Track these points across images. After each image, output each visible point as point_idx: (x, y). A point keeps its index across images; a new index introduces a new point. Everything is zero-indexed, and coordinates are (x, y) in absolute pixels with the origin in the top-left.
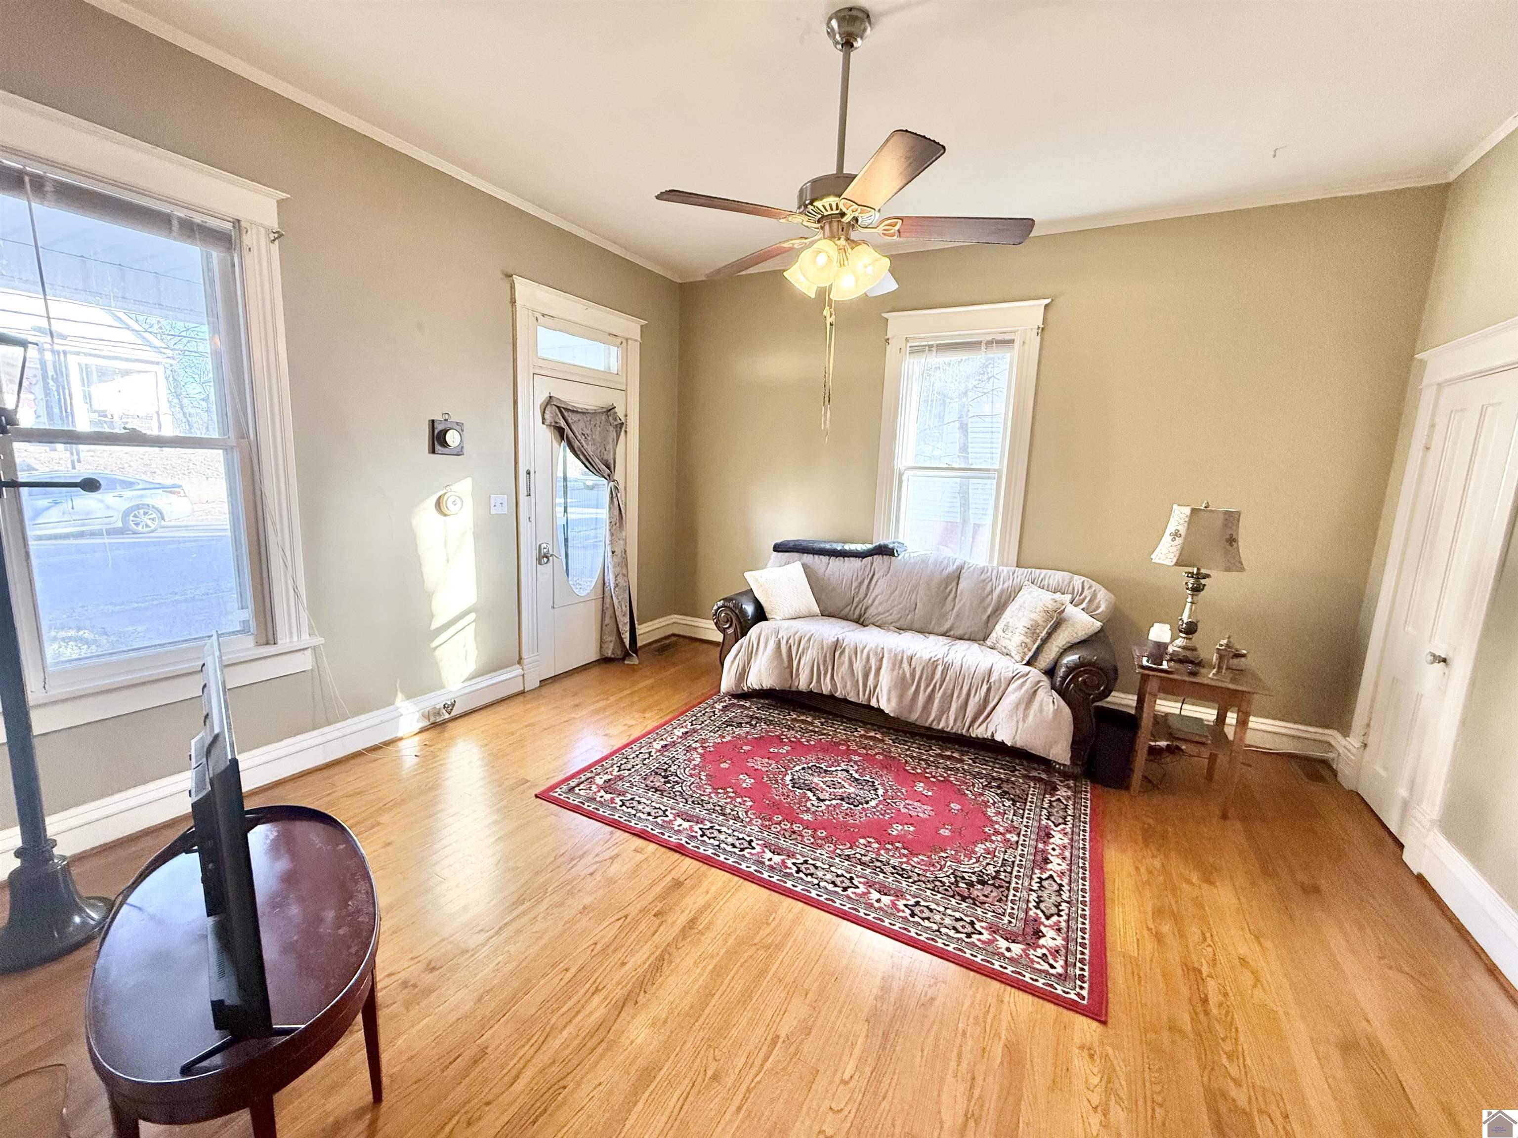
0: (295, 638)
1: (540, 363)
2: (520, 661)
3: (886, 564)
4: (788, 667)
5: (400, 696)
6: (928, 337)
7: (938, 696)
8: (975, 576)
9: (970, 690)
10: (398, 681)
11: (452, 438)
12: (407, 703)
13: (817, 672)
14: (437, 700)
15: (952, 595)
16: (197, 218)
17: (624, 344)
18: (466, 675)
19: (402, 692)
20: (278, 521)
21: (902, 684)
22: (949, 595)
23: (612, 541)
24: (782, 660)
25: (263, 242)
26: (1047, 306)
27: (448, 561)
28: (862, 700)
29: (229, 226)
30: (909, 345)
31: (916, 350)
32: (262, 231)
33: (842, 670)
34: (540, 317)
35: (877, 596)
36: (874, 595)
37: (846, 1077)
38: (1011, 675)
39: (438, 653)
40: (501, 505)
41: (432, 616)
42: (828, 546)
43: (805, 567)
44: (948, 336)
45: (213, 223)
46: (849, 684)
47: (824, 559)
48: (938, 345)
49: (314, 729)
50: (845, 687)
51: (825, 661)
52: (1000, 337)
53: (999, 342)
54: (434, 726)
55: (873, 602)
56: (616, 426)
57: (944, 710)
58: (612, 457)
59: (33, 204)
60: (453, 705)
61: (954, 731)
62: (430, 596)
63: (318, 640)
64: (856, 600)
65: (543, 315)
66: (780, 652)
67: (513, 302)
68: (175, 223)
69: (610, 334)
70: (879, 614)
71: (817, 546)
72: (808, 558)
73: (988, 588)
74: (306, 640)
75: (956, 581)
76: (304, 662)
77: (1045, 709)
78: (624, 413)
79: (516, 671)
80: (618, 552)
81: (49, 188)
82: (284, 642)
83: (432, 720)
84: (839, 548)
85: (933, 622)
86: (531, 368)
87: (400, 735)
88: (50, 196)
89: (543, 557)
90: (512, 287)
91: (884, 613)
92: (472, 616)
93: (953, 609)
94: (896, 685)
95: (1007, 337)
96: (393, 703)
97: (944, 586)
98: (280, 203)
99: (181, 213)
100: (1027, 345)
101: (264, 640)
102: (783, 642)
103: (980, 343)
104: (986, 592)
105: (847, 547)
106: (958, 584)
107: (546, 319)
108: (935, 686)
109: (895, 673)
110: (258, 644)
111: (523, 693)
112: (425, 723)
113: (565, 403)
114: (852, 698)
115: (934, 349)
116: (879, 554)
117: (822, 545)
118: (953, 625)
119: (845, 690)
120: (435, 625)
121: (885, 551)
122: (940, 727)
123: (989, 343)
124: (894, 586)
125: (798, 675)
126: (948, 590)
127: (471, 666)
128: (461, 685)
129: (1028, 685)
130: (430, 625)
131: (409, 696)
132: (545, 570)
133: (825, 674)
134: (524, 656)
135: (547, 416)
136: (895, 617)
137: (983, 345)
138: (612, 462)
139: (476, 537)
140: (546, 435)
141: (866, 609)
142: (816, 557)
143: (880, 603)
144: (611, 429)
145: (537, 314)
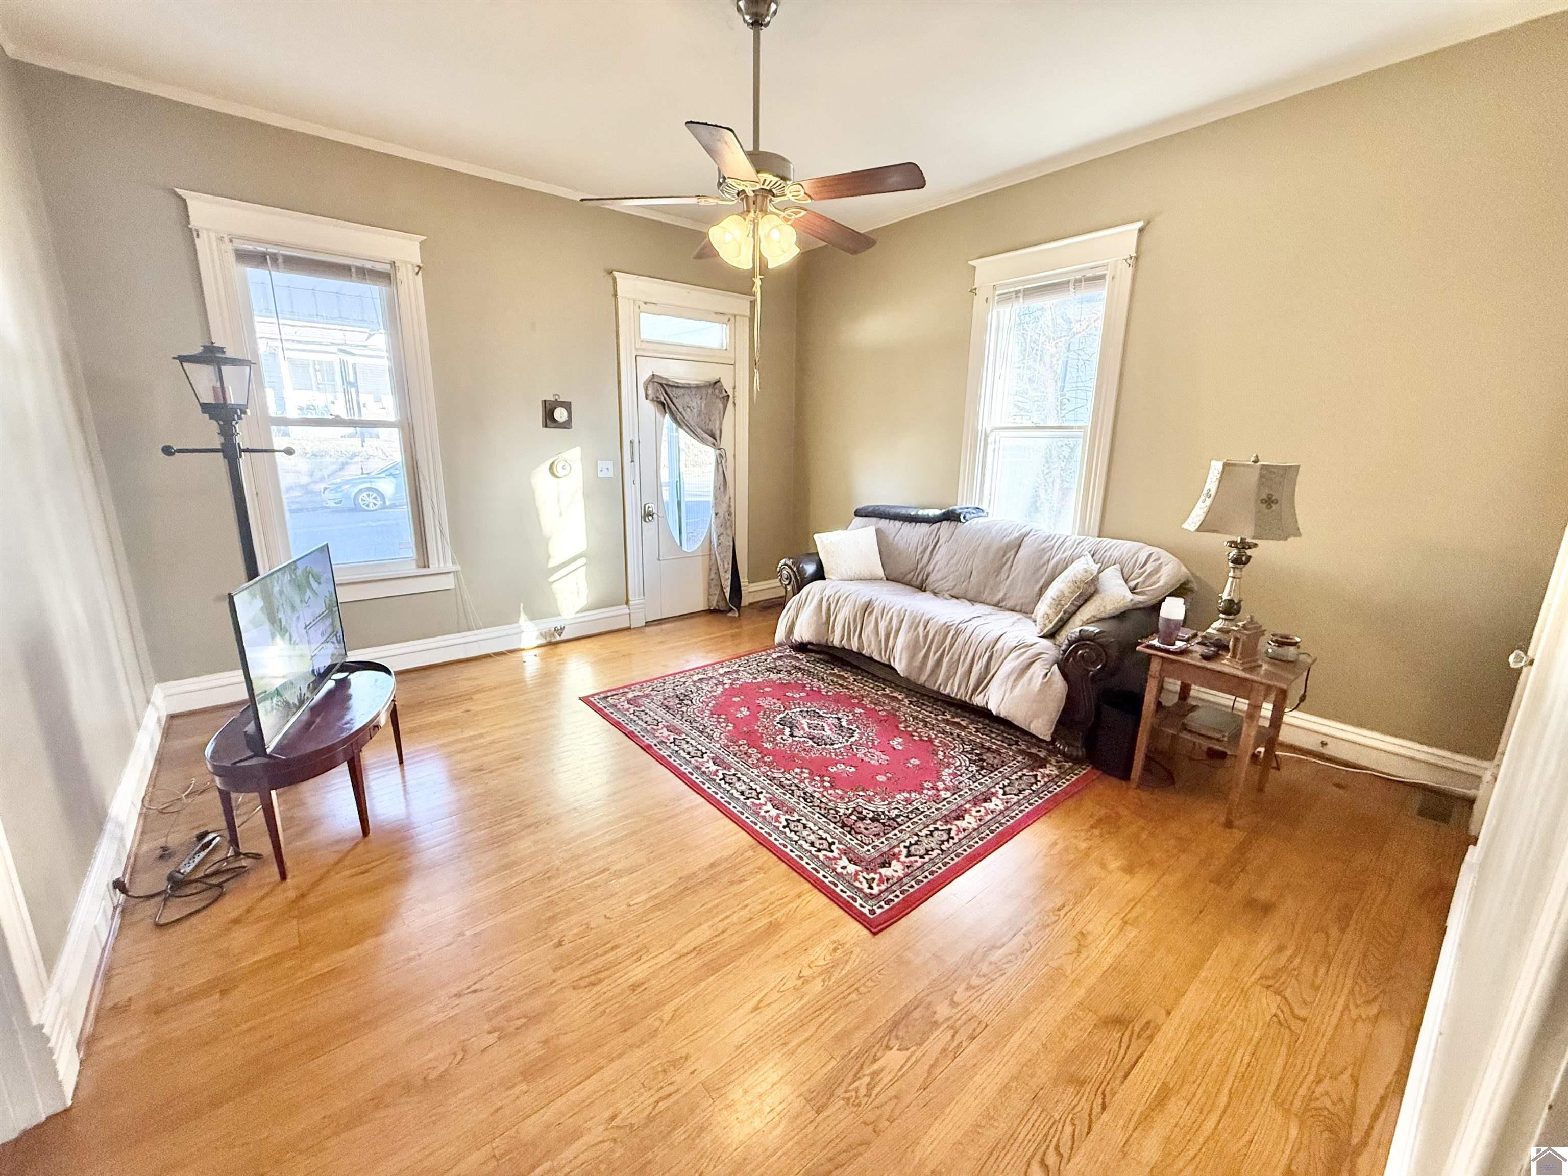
0: (442, 565)
1: (644, 345)
2: (627, 603)
3: (951, 529)
4: (825, 624)
5: (523, 617)
6: (1016, 282)
7: (946, 660)
8: (1036, 545)
9: (974, 656)
10: (522, 605)
11: (560, 414)
12: (529, 623)
13: (848, 632)
14: (551, 624)
15: (1009, 563)
16: (369, 265)
17: (732, 319)
18: (578, 608)
19: (525, 612)
20: (427, 479)
21: (914, 647)
22: (1006, 563)
23: (715, 504)
24: (822, 618)
25: (411, 275)
26: (1141, 230)
27: (561, 514)
28: (884, 660)
29: (389, 267)
30: (998, 293)
31: (1005, 298)
32: (409, 266)
33: (869, 629)
34: (643, 306)
35: (937, 562)
36: (934, 562)
37: (632, 903)
38: (1014, 644)
39: (554, 586)
40: (607, 469)
41: (549, 557)
42: (904, 512)
43: (878, 532)
44: (1034, 279)
45: (378, 267)
46: (873, 643)
47: (898, 524)
48: (1025, 290)
49: (459, 632)
50: (869, 646)
51: (855, 620)
52: (1090, 274)
53: (1088, 279)
54: (550, 644)
55: (934, 569)
56: (723, 397)
57: (949, 677)
58: (717, 426)
59: (272, 273)
60: (562, 629)
61: (958, 697)
62: (546, 541)
63: (458, 568)
64: (920, 566)
65: (645, 303)
66: (821, 608)
67: (615, 295)
68: (353, 270)
69: (716, 313)
70: (938, 581)
71: (893, 511)
72: (884, 523)
73: (1046, 557)
74: (450, 566)
75: (1016, 549)
76: (448, 582)
77: (1034, 681)
78: (732, 385)
79: (624, 609)
80: (721, 514)
81: (280, 260)
82: (434, 567)
83: (548, 639)
84: (912, 514)
85: (986, 593)
86: (633, 350)
87: (522, 647)
88: (281, 265)
89: (647, 515)
90: (614, 279)
91: (942, 579)
92: (583, 561)
93: (1008, 577)
94: (908, 647)
95: (1099, 272)
96: (517, 622)
97: (1002, 553)
98: (422, 243)
99: (359, 263)
100: (1117, 280)
101: (422, 564)
102: (825, 600)
103: (1068, 282)
104: (1042, 562)
105: (921, 513)
106: (1017, 552)
107: (648, 306)
108: (944, 651)
109: (910, 634)
110: (418, 566)
111: (629, 629)
112: (543, 641)
113: (666, 379)
114: (877, 658)
115: (1021, 295)
116: (948, 520)
117: (898, 511)
118: (1005, 594)
119: (871, 649)
120: (552, 564)
121: (951, 517)
122: (946, 692)
123: (1079, 281)
124: (952, 553)
125: (833, 632)
126: (1004, 560)
127: (583, 602)
128: (573, 615)
129: (1026, 655)
130: (547, 562)
131: (533, 617)
132: (650, 527)
133: (855, 631)
134: (630, 598)
135: (650, 392)
136: (950, 584)
137: (1071, 284)
138: (718, 432)
139: (586, 496)
140: (649, 409)
141: (928, 576)
142: (892, 521)
143: (939, 570)
144: (718, 401)
145: (638, 303)
